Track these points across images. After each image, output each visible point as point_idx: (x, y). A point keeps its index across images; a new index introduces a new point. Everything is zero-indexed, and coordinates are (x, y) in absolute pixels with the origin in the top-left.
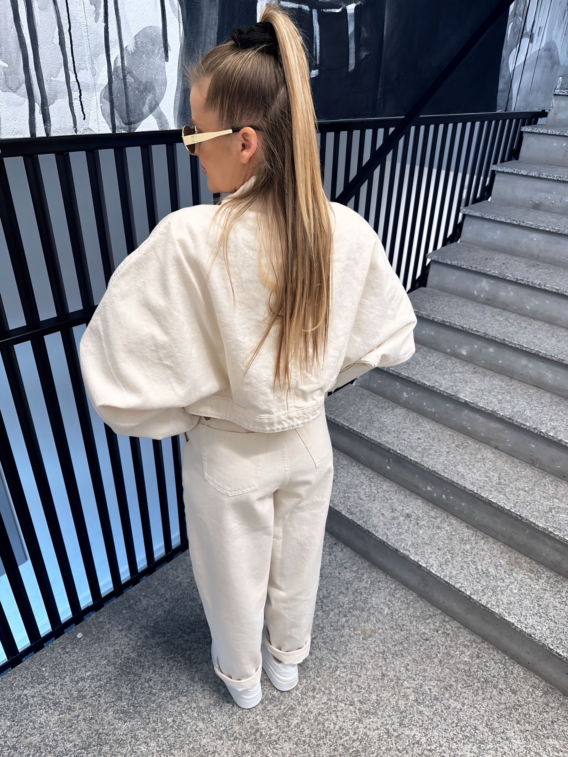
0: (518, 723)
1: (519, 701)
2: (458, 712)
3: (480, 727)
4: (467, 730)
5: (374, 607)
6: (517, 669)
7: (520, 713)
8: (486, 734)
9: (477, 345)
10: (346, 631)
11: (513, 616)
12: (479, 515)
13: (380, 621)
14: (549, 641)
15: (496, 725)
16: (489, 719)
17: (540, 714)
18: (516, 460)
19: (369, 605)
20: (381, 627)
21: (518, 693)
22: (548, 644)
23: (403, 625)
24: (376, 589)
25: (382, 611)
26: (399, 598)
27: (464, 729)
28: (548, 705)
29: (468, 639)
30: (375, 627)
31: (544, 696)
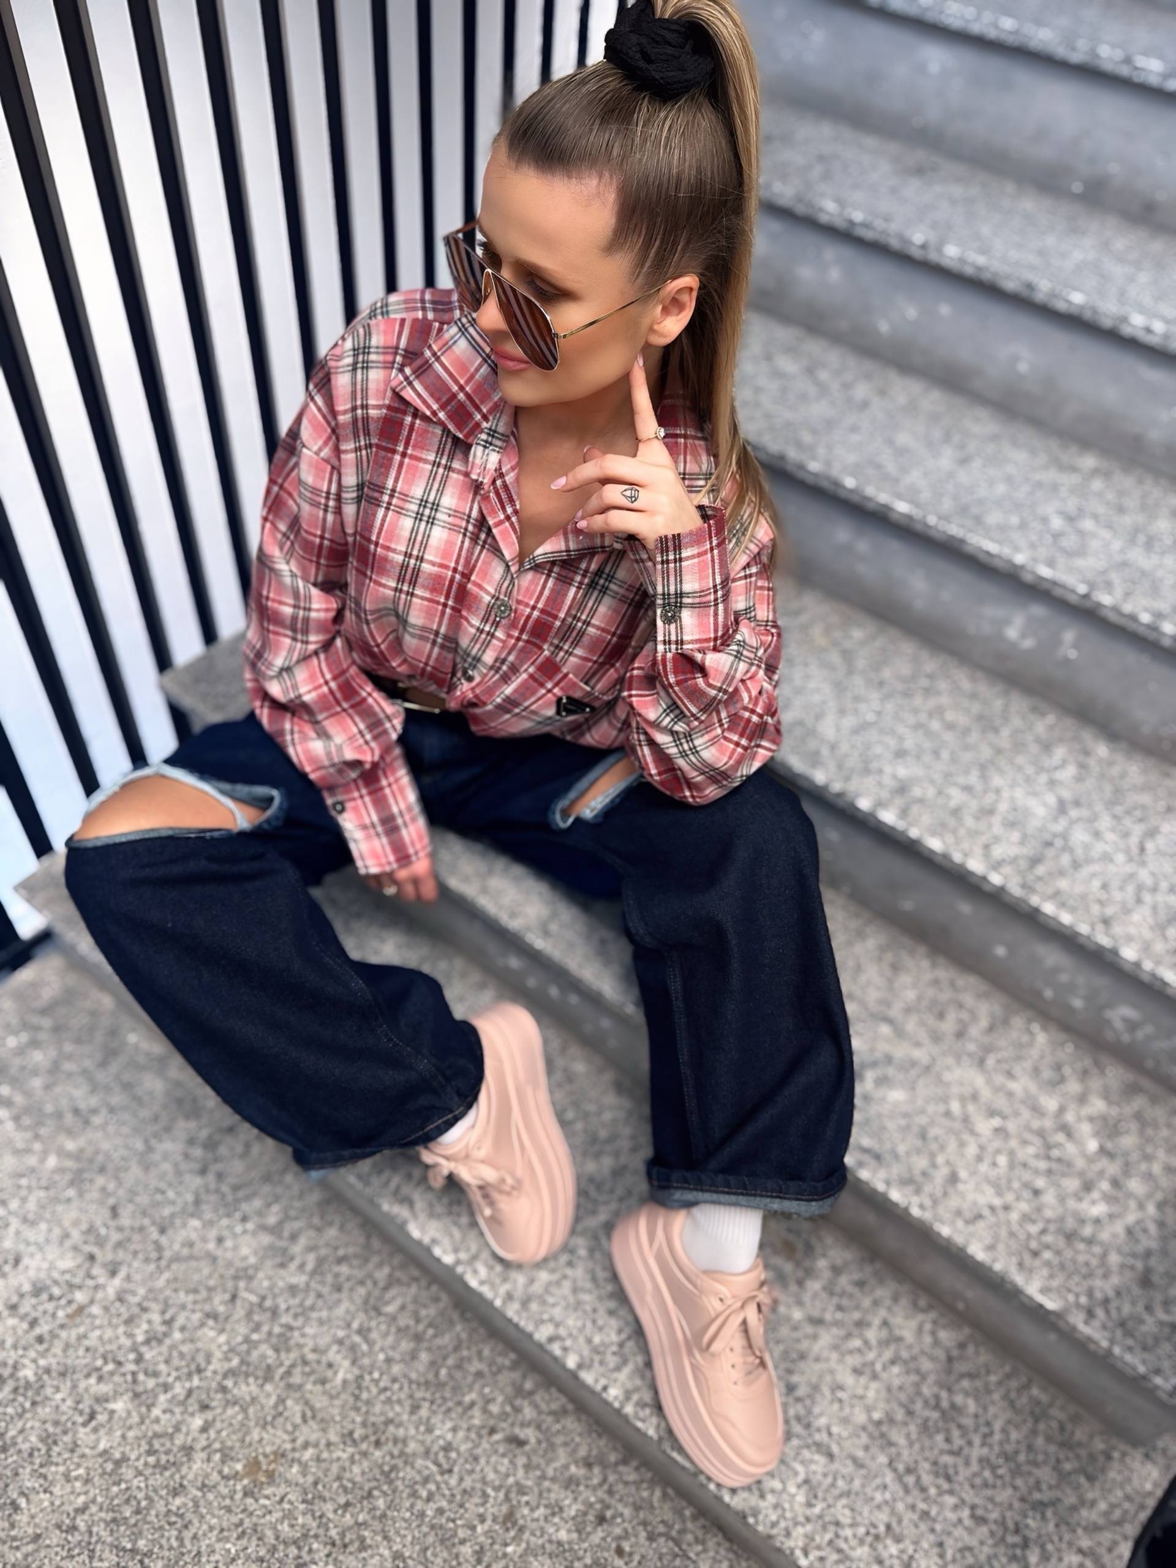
5: (305, 1362)
10: (198, 1465)
13: (314, 1417)
19: (293, 1355)
20: (313, 1437)
23: (389, 1422)
24: (325, 1290)
25: (329, 1374)
26: (393, 1318)
29: (582, 1452)
30: (294, 1441)
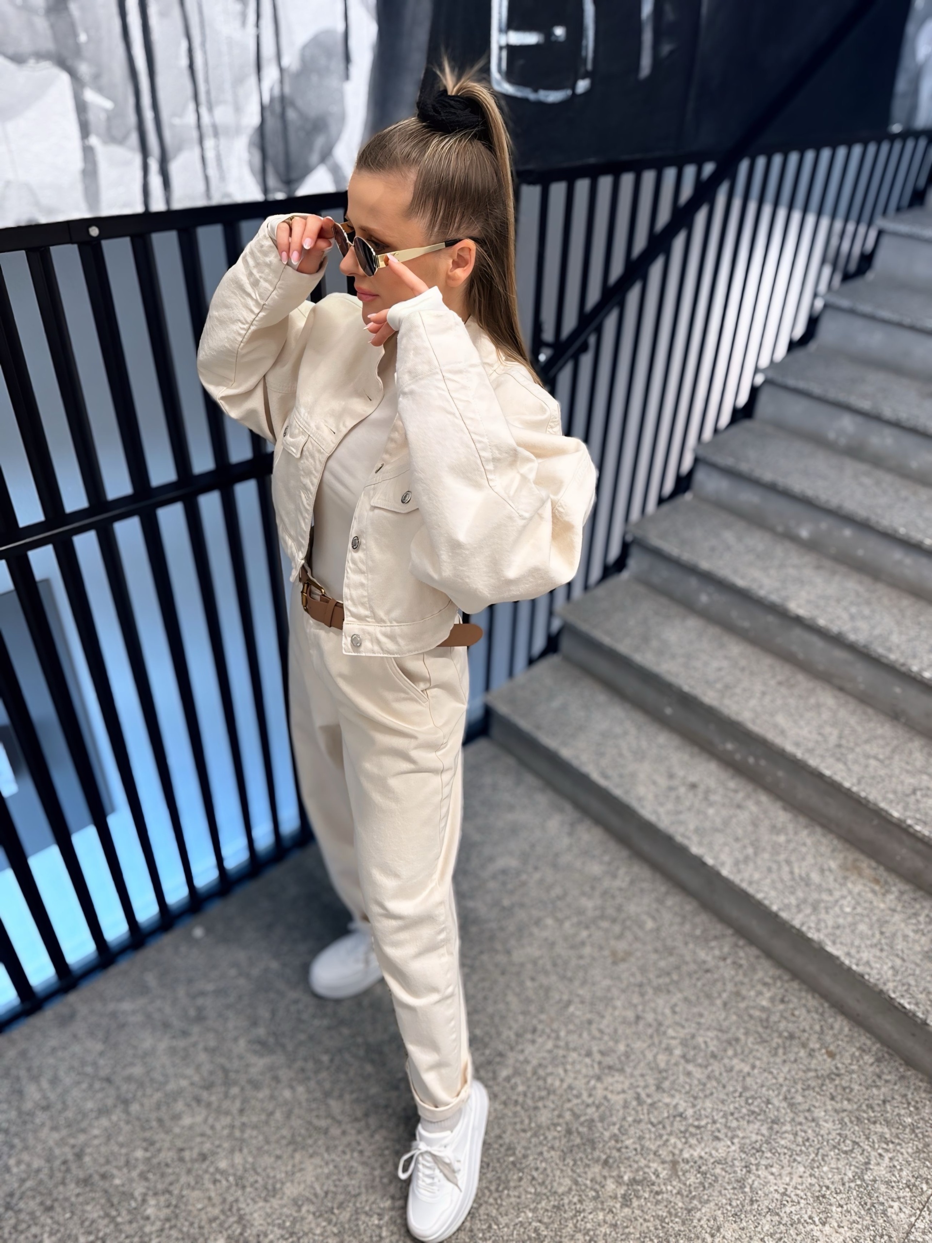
0: (832, 1098)
1: (837, 1068)
2: (744, 1077)
3: (776, 1102)
4: (756, 1103)
5: (631, 919)
6: (840, 1024)
7: (836, 1086)
8: (783, 1111)
9: (824, 525)
10: (587, 950)
11: (838, 946)
12: (803, 792)
14: (890, 985)
15: (799, 1099)
16: (789, 1091)
17: (867, 1089)
18: (870, 711)
19: (625, 915)
21: (838, 1057)
22: (888, 990)
24: (637, 892)
26: (671, 908)
27: (750, 1101)
28: (879, 1077)
31: (876, 1064)
